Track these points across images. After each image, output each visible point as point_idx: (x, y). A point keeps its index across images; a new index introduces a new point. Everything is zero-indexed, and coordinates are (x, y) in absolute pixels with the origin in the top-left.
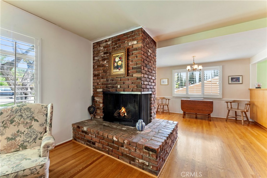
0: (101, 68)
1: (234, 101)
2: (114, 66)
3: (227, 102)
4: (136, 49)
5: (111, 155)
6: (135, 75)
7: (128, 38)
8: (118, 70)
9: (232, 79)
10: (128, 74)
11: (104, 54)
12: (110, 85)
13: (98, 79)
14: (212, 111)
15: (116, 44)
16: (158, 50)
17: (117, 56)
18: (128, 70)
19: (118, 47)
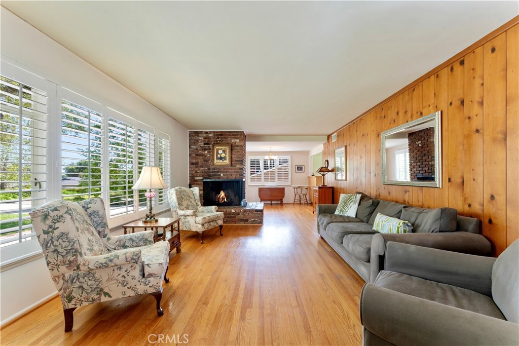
0: (201, 157)
1: (299, 187)
2: (217, 156)
3: (294, 188)
4: (238, 146)
5: (229, 223)
6: (238, 166)
7: (230, 135)
8: (221, 161)
9: (298, 168)
10: (232, 165)
11: (205, 144)
12: (211, 174)
13: (196, 167)
14: (284, 196)
15: (218, 138)
16: (247, 143)
17: (221, 149)
18: (232, 162)
19: (220, 141)
